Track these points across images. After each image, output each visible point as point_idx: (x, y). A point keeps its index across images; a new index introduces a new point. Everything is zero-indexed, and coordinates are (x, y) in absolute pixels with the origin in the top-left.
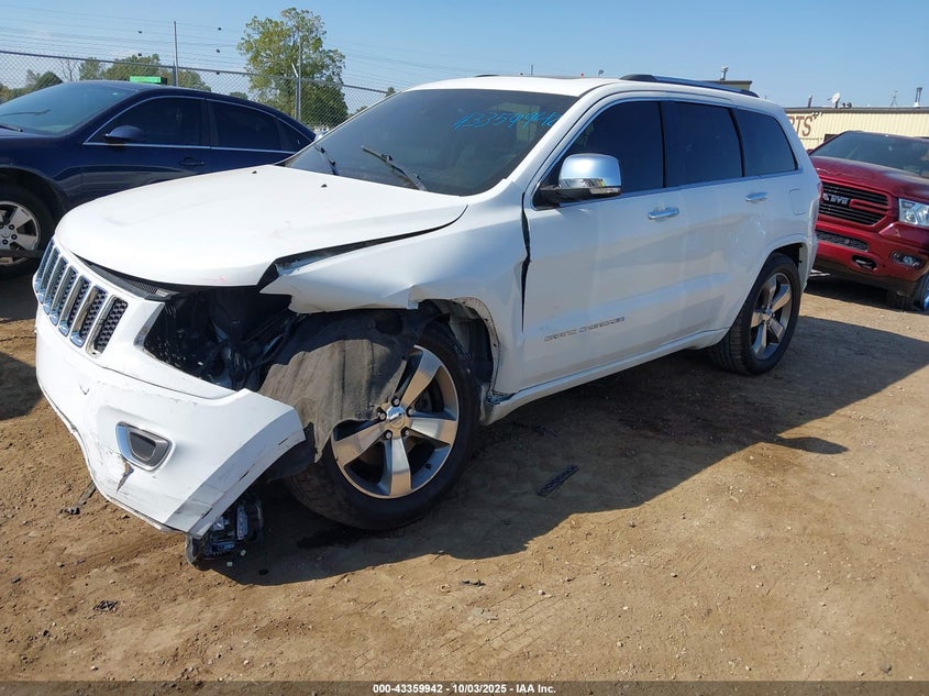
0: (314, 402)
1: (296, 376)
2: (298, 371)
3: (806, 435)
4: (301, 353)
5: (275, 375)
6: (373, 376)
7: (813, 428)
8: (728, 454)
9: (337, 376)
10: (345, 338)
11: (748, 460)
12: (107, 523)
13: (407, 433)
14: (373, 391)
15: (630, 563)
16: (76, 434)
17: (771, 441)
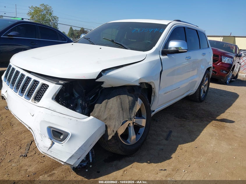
0: (114, 115)
1: (106, 107)
2: (106, 106)
3: (223, 118)
4: (107, 100)
5: (97, 107)
6: (130, 106)
7: (223, 116)
8: (207, 124)
9: (120, 106)
10: (120, 95)
11: (213, 126)
12: (38, 159)
13: (134, 124)
14: (131, 111)
15: (202, 159)
16: (30, 130)
17: (215, 120)
